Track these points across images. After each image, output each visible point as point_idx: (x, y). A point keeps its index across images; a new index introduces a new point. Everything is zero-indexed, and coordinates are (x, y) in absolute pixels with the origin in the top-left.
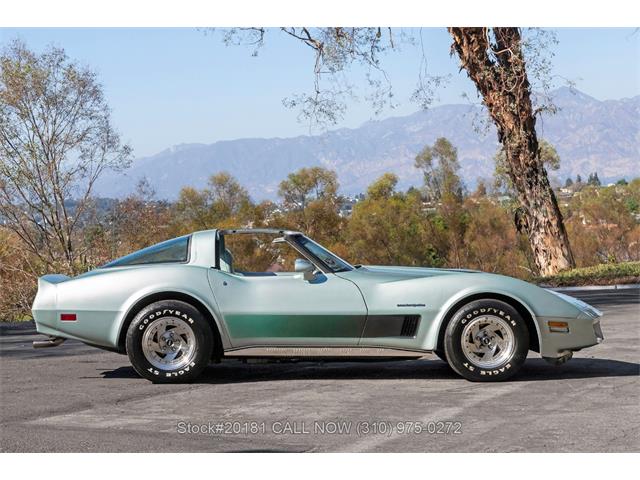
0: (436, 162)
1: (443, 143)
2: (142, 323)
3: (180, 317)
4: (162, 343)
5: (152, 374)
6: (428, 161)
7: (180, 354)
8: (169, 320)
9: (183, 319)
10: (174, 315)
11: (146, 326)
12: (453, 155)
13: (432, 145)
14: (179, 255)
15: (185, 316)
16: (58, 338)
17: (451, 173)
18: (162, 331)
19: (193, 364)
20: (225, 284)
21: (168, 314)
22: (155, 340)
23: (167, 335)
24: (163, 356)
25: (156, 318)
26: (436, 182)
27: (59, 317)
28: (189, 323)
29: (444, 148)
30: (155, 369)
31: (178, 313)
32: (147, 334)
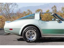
0: (54, 8)
1: (55, 6)
2: (25, 31)
3: (33, 30)
4: (29, 35)
5: (28, 41)
6: (53, 8)
7: (33, 37)
8: (31, 30)
9: (34, 30)
10: (32, 29)
11: (26, 31)
12: (56, 7)
13: (53, 6)
14: (33, 17)
15: (34, 29)
16: (9, 33)
17: (56, 10)
18: (29, 32)
19: (36, 39)
20: (42, 23)
21: (31, 29)
22: (28, 34)
23: (30, 33)
24: (29, 37)
25: (28, 30)
26: (54, 11)
27: (9, 29)
28: (35, 31)
29: (55, 7)
30: (28, 40)
31: (33, 29)
32: (27, 33)
